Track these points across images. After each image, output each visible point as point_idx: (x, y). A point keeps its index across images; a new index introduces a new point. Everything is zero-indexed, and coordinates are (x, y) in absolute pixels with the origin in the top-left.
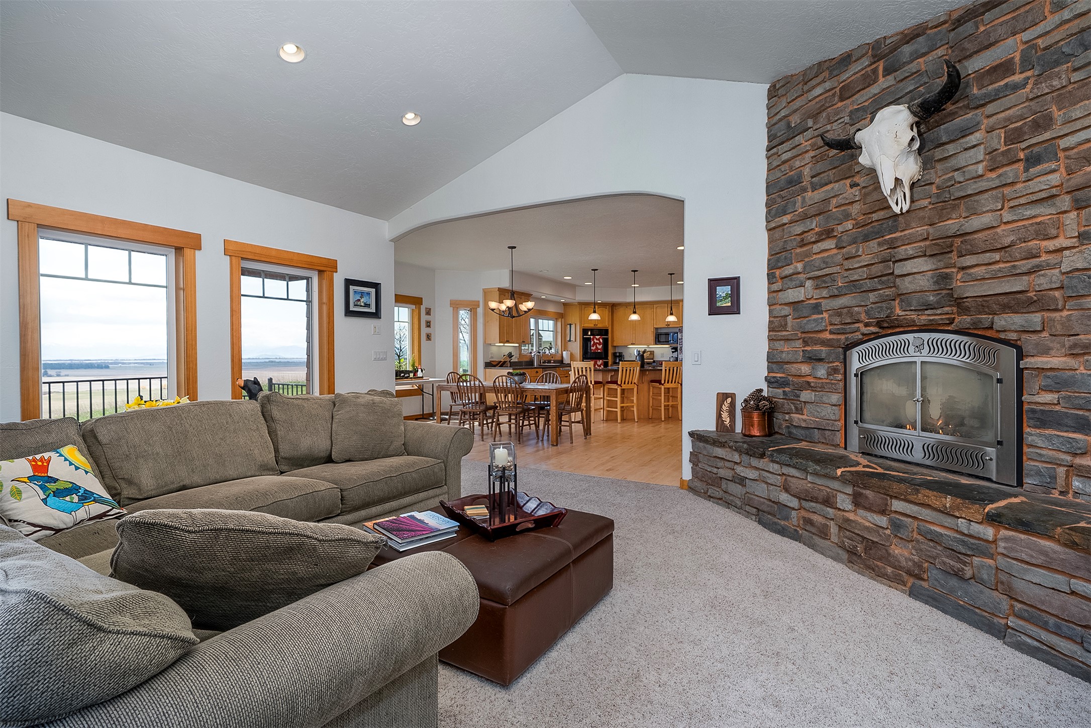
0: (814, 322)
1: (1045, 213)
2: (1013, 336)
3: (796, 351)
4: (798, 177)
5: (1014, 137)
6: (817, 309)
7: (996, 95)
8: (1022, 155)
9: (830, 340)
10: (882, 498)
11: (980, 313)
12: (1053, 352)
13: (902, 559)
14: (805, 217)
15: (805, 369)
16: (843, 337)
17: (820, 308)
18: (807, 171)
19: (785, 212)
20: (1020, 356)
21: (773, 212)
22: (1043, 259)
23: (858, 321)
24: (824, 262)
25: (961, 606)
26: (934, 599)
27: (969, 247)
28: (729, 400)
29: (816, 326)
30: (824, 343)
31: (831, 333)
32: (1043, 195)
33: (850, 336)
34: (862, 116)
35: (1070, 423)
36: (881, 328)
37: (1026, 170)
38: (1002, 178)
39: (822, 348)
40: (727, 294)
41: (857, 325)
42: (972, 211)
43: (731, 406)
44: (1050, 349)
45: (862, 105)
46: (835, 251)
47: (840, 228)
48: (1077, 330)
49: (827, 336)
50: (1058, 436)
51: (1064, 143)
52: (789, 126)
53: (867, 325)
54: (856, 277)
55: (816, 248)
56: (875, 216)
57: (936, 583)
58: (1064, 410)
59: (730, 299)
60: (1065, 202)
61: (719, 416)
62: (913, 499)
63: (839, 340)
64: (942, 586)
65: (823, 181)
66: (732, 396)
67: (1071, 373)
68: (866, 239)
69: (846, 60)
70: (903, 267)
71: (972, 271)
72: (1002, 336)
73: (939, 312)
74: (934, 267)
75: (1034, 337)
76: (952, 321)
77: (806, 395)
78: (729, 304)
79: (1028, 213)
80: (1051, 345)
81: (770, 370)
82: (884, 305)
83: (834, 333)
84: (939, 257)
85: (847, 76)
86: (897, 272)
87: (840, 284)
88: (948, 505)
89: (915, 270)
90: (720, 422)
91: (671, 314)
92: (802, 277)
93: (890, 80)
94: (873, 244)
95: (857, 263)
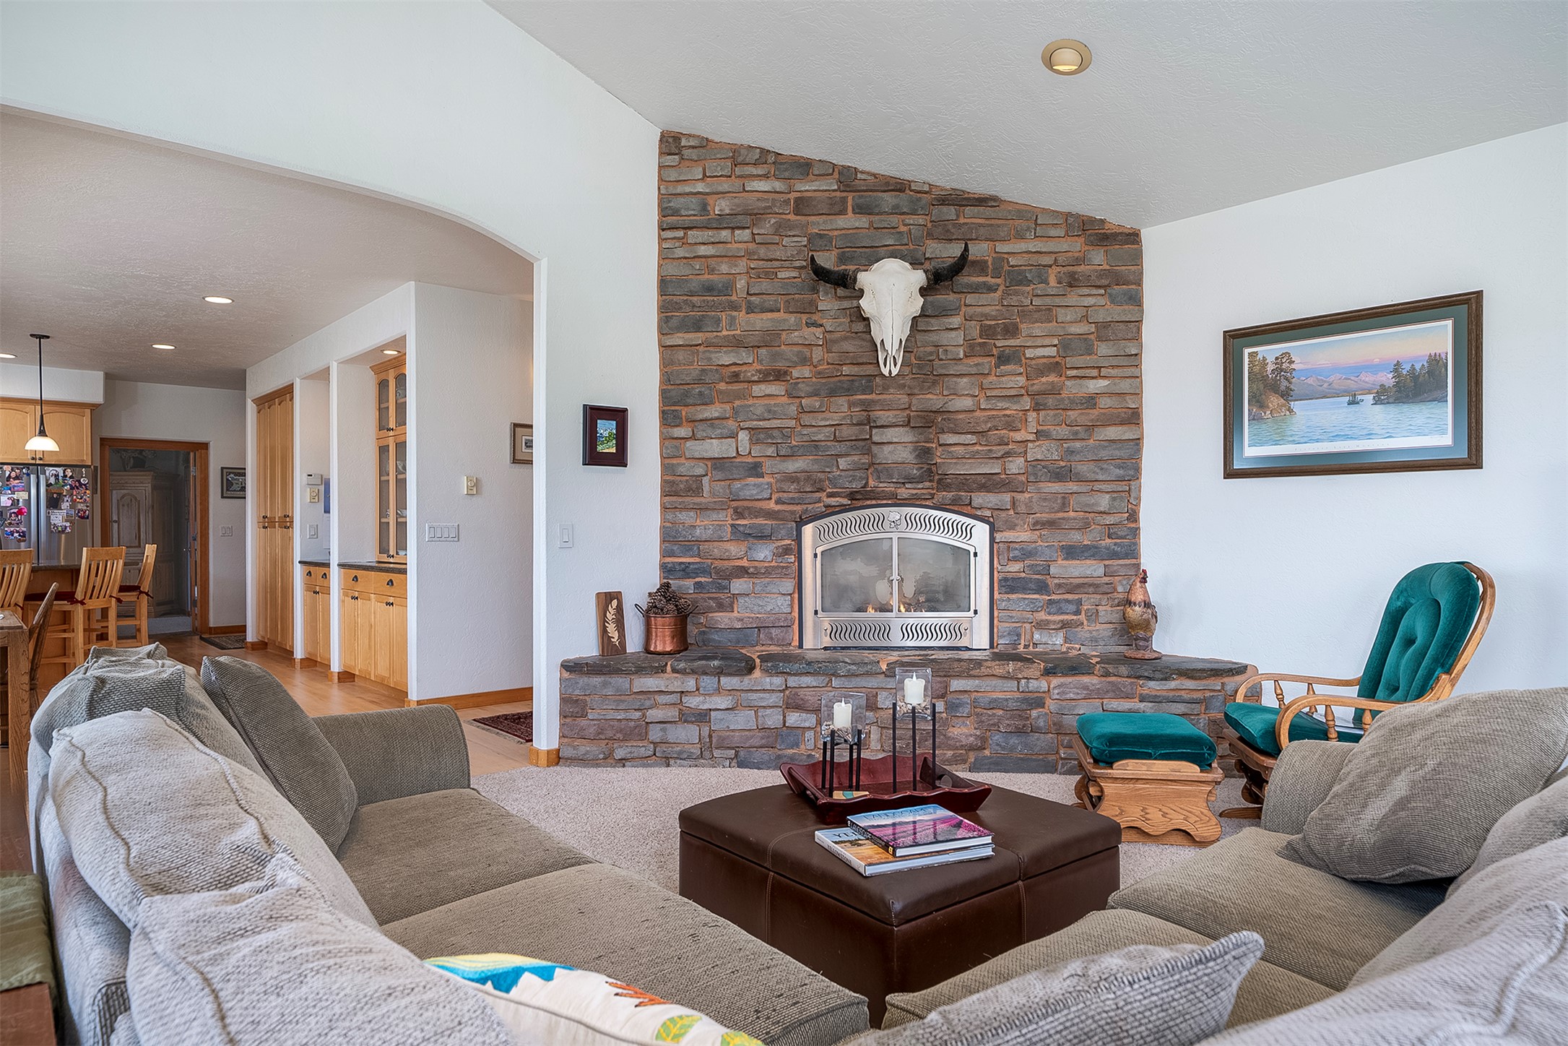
0: (751, 487)
1: (1013, 409)
2: (988, 513)
3: (720, 526)
4: (723, 286)
5: (988, 332)
6: (755, 470)
7: (976, 289)
8: (995, 352)
9: (779, 511)
10: (940, 682)
11: (960, 491)
12: (1018, 528)
13: (963, 738)
14: (737, 343)
15: (735, 549)
16: (798, 508)
17: (759, 469)
18: (741, 284)
19: (700, 328)
20: (993, 531)
21: (674, 322)
22: (1010, 447)
23: (821, 490)
24: (769, 411)
25: (1021, 759)
26: (997, 764)
27: (952, 425)
28: (615, 603)
29: (758, 493)
30: (770, 514)
31: (778, 502)
32: (1013, 392)
33: (810, 507)
34: (826, 246)
35: (1033, 586)
36: (852, 499)
37: (997, 366)
38: (980, 368)
39: (766, 522)
40: (610, 434)
41: (817, 495)
42: (952, 391)
43: (618, 612)
44: (1016, 525)
45: (825, 232)
46: (785, 400)
47: (795, 373)
48: (1036, 509)
49: (772, 505)
50: (1025, 599)
51: (1029, 353)
52: (704, 208)
53: (831, 495)
54: (820, 437)
55: (758, 390)
56: (846, 370)
57: (997, 748)
58: (1028, 576)
59: (614, 442)
60: (1027, 403)
61: (604, 631)
62: (976, 674)
63: (793, 512)
64: (1003, 748)
65: (766, 305)
66: (617, 596)
67: (1033, 545)
68: (833, 393)
69: (804, 167)
70: (882, 434)
71: (953, 449)
72: (979, 513)
73: (920, 486)
74: (915, 439)
75: (1003, 514)
76: (933, 496)
77: (738, 585)
78: (614, 450)
79: (1000, 405)
80: (1016, 522)
81: (665, 553)
82: (857, 474)
83: (784, 503)
84: (920, 430)
85: (807, 188)
86: (875, 439)
87: (794, 443)
88: (1011, 670)
89: (895, 440)
90: (606, 640)
91: (42, 433)
92: (731, 424)
93: (863, 221)
94: (842, 402)
95: (822, 420)
